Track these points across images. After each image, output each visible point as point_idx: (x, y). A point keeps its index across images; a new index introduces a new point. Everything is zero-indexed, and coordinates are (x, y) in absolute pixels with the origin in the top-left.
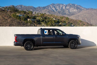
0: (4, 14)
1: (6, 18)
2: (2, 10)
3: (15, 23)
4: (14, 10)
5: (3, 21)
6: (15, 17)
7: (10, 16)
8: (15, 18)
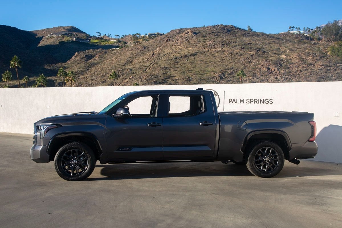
0: (305, 49)
1: (310, 59)
2: (305, 36)
3: (336, 72)
4: (336, 35)
5: (300, 68)
6: (338, 56)
7: (324, 52)
8: (338, 58)
